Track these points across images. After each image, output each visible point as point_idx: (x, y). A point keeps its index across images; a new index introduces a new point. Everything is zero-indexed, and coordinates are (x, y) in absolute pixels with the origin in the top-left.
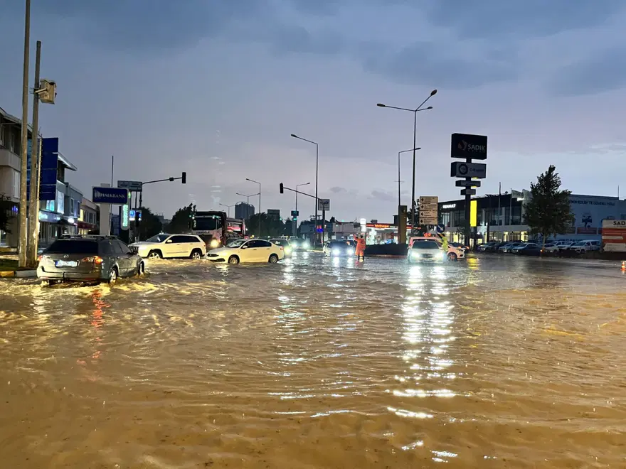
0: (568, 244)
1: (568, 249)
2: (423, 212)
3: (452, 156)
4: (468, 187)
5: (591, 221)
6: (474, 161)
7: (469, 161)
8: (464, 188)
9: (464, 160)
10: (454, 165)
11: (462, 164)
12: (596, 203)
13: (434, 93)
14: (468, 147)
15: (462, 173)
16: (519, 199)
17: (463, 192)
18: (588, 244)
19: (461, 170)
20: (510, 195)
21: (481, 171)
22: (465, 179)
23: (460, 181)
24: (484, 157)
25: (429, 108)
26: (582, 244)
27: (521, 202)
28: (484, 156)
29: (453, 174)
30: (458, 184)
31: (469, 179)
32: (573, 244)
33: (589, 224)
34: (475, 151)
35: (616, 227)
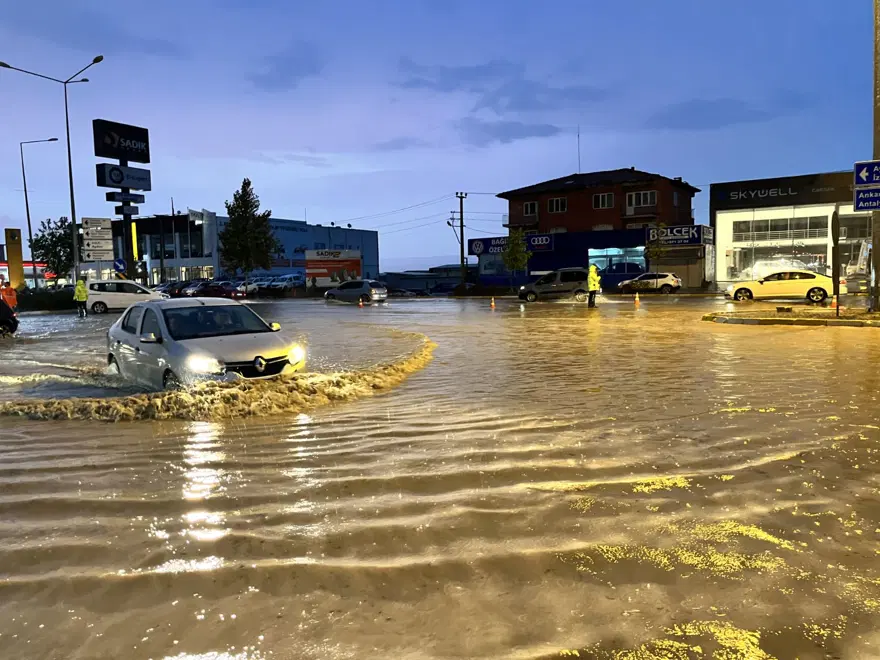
0: (267, 281)
1: (269, 286)
2: (90, 242)
3: (97, 154)
4: (126, 203)
5: (283, 251)
6: (131, 164)
7: (124, 163)
8: (120, 204)
9: (116, 162)
10: (100, 168)
11: (114, 168)
12: (288, 229)
13: (98, 60)
14: (120, 143)
15: (114, 181)
16: (198, 222)
17: (118, 210)
18: (290, 279)
19: (114, 178)
20: (186, 217)
21: (144, 180)
22: (119, 190)
23: (113, 193)
24: (147, 160)
25: (83, 80)
26: (283, 280)
27: (201, 226)
28: (144, 157)
29: (101, 182)
30: (110, 197)
31: (125, 190)
32: (274, 281)
33: (282, 254)
34: (131, 149)
35: (319, 258)
